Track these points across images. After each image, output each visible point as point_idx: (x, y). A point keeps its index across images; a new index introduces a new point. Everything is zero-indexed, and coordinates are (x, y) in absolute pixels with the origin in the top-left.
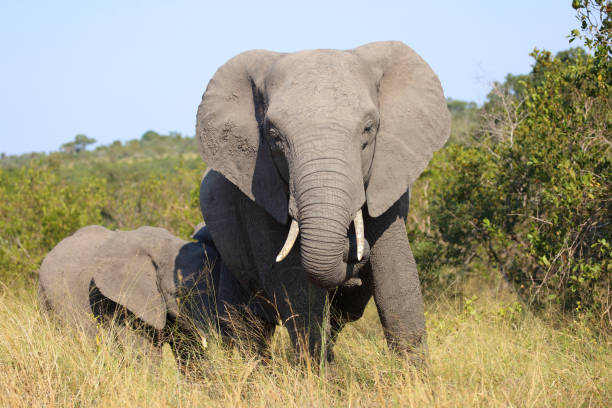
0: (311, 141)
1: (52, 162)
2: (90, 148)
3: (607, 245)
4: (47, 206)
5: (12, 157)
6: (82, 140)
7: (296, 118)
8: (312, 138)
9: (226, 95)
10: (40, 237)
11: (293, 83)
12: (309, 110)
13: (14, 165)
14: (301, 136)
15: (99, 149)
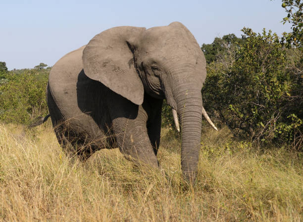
0: (181, 73)
1: (32, 72)
2: (45, 68)
3: (296, 117)
4: (31, 88)
5: (18, 70)
6: (42, 65)
7: (170, 61)
8: (181, 71)
9: (105, 46)
10: (27, 99)
11: (166, 44)
12: (178, 57)
13: (19, 73)
14: (175, 70)
15: (48, 68)
